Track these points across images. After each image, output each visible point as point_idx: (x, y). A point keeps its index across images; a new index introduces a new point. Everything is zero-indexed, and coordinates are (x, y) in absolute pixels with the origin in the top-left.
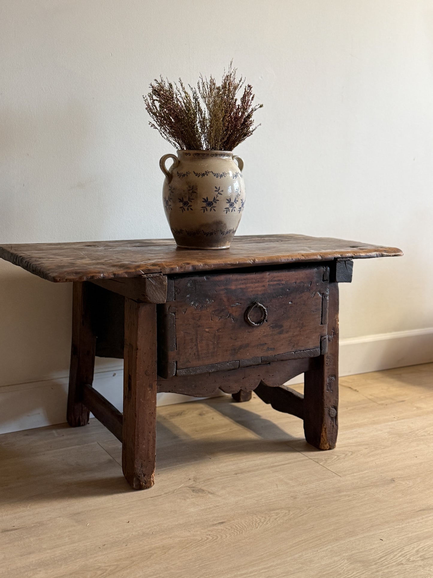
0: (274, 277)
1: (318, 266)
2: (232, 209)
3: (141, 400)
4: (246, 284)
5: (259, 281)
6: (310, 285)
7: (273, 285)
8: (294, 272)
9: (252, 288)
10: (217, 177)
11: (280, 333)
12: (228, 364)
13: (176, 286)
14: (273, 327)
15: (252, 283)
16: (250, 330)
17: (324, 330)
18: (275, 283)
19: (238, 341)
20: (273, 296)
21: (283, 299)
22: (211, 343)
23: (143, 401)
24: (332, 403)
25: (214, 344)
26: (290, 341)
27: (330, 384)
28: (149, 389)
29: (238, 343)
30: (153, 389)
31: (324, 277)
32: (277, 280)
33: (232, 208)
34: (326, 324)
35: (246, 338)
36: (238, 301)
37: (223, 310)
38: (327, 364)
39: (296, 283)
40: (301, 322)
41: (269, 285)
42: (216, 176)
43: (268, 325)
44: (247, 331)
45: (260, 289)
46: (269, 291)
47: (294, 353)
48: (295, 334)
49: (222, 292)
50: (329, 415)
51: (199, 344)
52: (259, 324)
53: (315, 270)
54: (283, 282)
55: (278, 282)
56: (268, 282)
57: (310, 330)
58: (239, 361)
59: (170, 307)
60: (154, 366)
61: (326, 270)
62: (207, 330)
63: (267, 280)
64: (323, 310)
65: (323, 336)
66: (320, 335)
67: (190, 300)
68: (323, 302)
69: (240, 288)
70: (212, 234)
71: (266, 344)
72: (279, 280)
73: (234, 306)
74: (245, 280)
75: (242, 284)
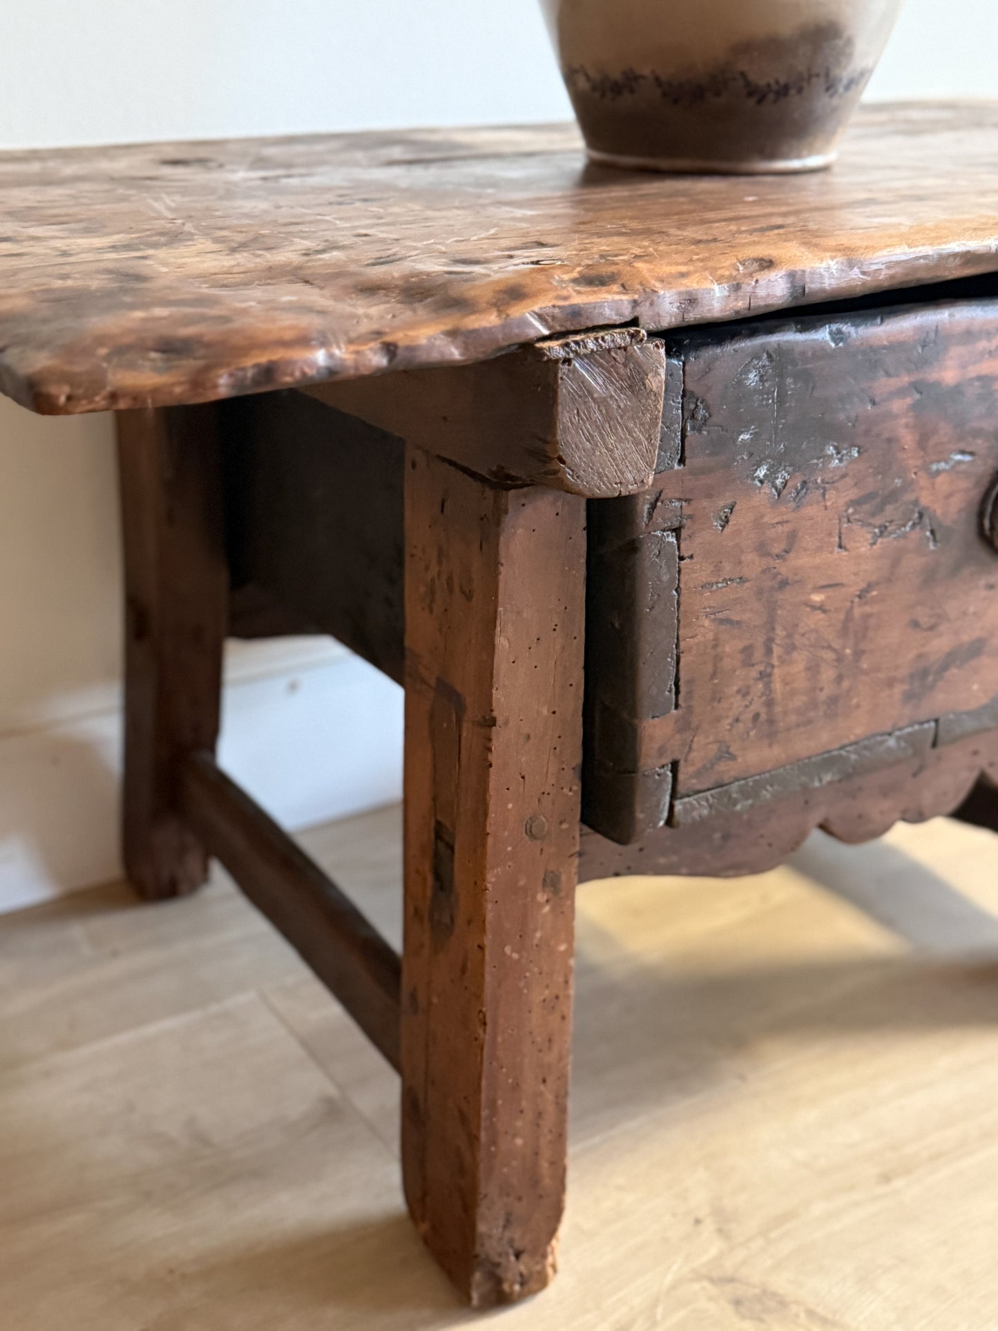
3: (508, 950)
12: (891, 742)
13: (691, 386)
16: (996, 577)
19: (941, 636)
22: (829, 656)
23: (515, 956)
25: (840, 659)
28: (541, 897)
29: (940, 644)
30: (562, 894)
35: (973, 614)
36: (963, 445)
37: (892, 496)
49: (898, 405)
51: (776, 671)
58: (936, 720)
59: (657, 500)
60: (566, 790)
62: (817, 598)
67: (751, 455)
70: (783, 91)
73: (943, 471)
75: (990, 353)
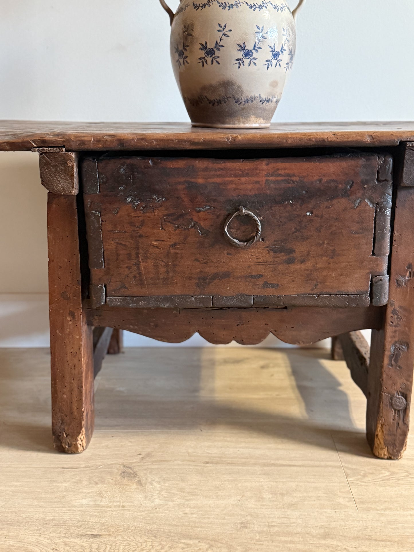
0: (278, 169)
1: (368, 155)
2: (250, 62)
3: (58, 332)
4: (223, 176)
5: (248, 174)
6: (351, 187)
7: (275, 182)
8: (318, 163)
9: (235, 184)
10: (224, 8)
11: (291, 261)
12: (193, 299)
13: (100, 171)
14: (275, 251)
15: (236, 176)
16: (232, 251)
17: (378, 265)
18: (280, 178)
19: (210, 267)
20: (275, 201)
21: (294, 207)
22: (163, 264)
23: (60, 334)
24: (399, 386)
25: (167, 265)
26: (308, 276)
27: (395, 357)
28: (69, 319)
29: (211, 270)
30: (76, 319)
31: (380, 175)
32: (283, 174)
33: (250, 59)
34: (384, 255)
35: (224, 262)
36: (209, 204)
37: (181, 216)
38: (390, 323)
39: (320, 181)
40: (331, 248)
41: (267, 180)
42: (222, 7)
43: (267, 247)
44: (225, 252)
45: (250, 187)
46: (268, 192)
47: (318, 297)
48: (318, 266)
49: (180, 187)
50: (391, 405)
51: (141, 263)
52: (245, 244)
53: (362, 161)
54: (294, 179)
55: (286, 178)
56: (266, 175)
57: (349, 262)
58: (213, 296)
59: (92, 202)
60: (75, 287)
61: (385, 162)
62: (155, 243)
63: (264, 173)
64: (378, 231)
65: (376, 276)
66: (371, 273)
67: (125, 194)
68: (377, 219)
69: (213, 183)
70: (219, 102)
71: (262, 276)
72: (288, 175)
73: (202, 211)
74: (222, 169)
75: (217, 176)
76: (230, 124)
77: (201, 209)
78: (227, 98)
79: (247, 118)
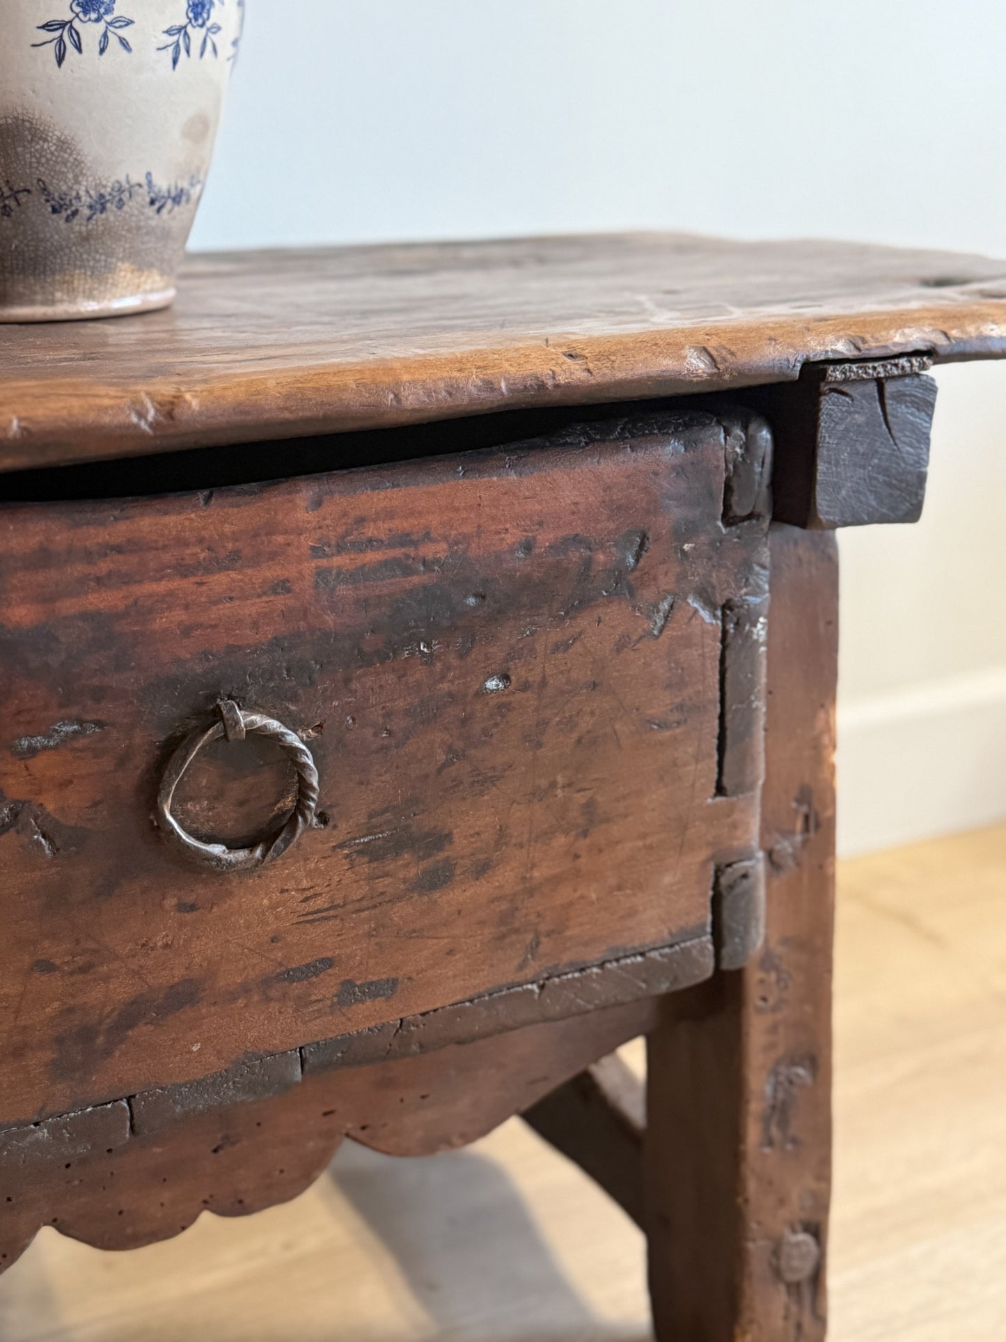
0: (361, 521)
1: (687, 426)
2: (105, 36)
4: (127, 579)
5: (235, 556)
6: (638, 557)
7: (356, 576)
8: (513, 477)
9: (186, 607)
11: (437, 880)
14: (373, 853)
15: (184, 570)
16: (200, 892)
17: (734, 826)
18: (372, 557)
19: (107, 979)
20: (360, 651)
21: (439, 665)
24: (796, 1207)
26: (504, 919)
27: (780, 1111)
29: (110, 991)
31: (734, 499)
32: (382, 536)
33: (102, 25)
34: (752, 787)
35: (166, 946)
36: (74, 711)
38: (760, 1003)
39: (528, 547)
40: (581, 798)
41: (321, 573)
43: (341, 846)
44: (170, 902)
45: (251, 608)
46: (330, 619)
47: (542, 987)
48: (536, 874)
50: (777, 1273)
52: (258, 853)
53: (670, 451)
54: (429, 551)
55: (398, 552)
56: (316, 552)
57: (643, 836)
58: (129, 1099)
61: (748, 446)
63: (307, 541)
64: (732, 706)
65: (729, 865)
66: (712, 858)
68: (728, 662)
69: (85, 616)
71: (329, 963)
72: (404, 540)
73: (45, 748)
74: (118, 549)
75: (98, 580)
76: (32, 303)
77: (39, 741)
78: (15, 194)
79: (100, 275)
